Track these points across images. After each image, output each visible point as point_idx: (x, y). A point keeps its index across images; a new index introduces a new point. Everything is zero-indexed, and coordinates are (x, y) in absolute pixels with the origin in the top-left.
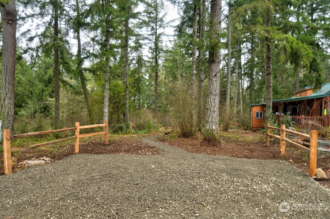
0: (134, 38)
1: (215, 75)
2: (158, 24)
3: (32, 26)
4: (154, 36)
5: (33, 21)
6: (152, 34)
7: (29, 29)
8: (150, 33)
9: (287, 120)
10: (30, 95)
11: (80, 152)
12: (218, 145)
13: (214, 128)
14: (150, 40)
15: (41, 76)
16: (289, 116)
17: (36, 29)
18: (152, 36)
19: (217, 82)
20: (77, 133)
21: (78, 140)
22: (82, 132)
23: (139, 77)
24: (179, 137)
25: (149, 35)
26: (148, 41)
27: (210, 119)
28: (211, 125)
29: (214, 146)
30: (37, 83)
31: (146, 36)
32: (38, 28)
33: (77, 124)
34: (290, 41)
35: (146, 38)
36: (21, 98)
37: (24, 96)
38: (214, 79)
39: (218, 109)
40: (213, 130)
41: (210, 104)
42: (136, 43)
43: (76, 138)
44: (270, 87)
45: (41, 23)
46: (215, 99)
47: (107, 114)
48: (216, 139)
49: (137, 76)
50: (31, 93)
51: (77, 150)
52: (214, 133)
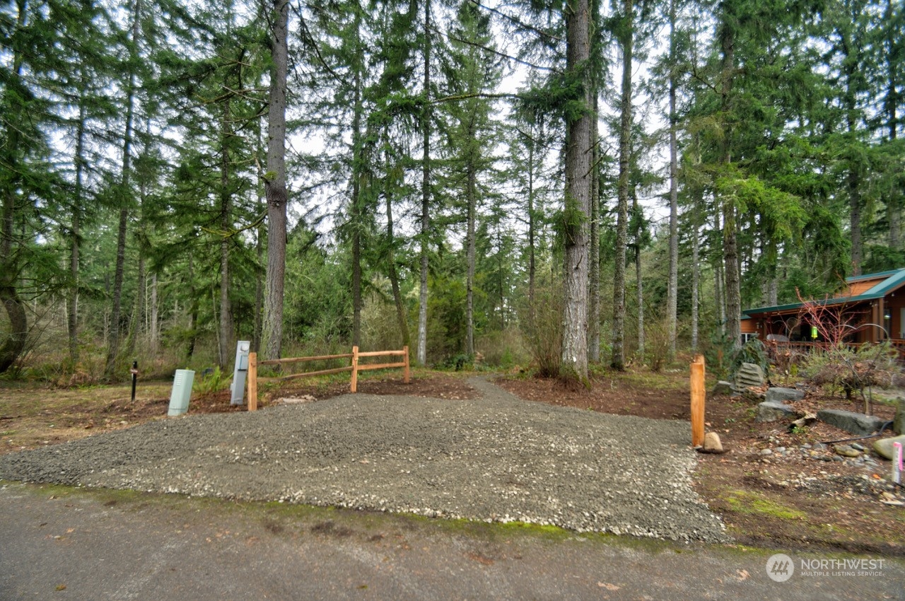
0: (489, 202)
1: (577, 268)
2: (534, 171)
3: (320, 199)
4: (528, 194)
5: (322, 193)
6: (523, 192)
7: (317, 204)
8: (517, 189)
9: (751, 349)
10: (326, 306)
11: (358, 391)
12: (581, 390)
13: (575, 360)
14: (519, 203)
15: (341, 274)
16: (758, 340)
17: (326, 205)
18: (523, 196)
19: (581, 280)
20: (354, 363)
21: (355, 372)
22: (363, 360)
23: (500, 271)
24: (536, 376)
25: (518, 193)
26: (514, 205)
27: (568, 344)
28: (569, 355)
29: (573, 391)
30: (336, 285)
31: (510, 196)
32: (331, 202)
33: (355, 349)
34: (745, 192)
35: (513, 200)
36: (313, 311)
37: (317, 307)
38: (575, 275)
39: (582, 326)
40: (573, 363)
41: (568, 318)
42: (494, 210)
43: (353, 369)
44: (734, 281)
45: (333, 193)
46: (576, 309)
47: (423, 336)
48: (578, 379)
49: (498, 269)
50: (328, 303)
51: (354, 389)
52: (576, 368)
